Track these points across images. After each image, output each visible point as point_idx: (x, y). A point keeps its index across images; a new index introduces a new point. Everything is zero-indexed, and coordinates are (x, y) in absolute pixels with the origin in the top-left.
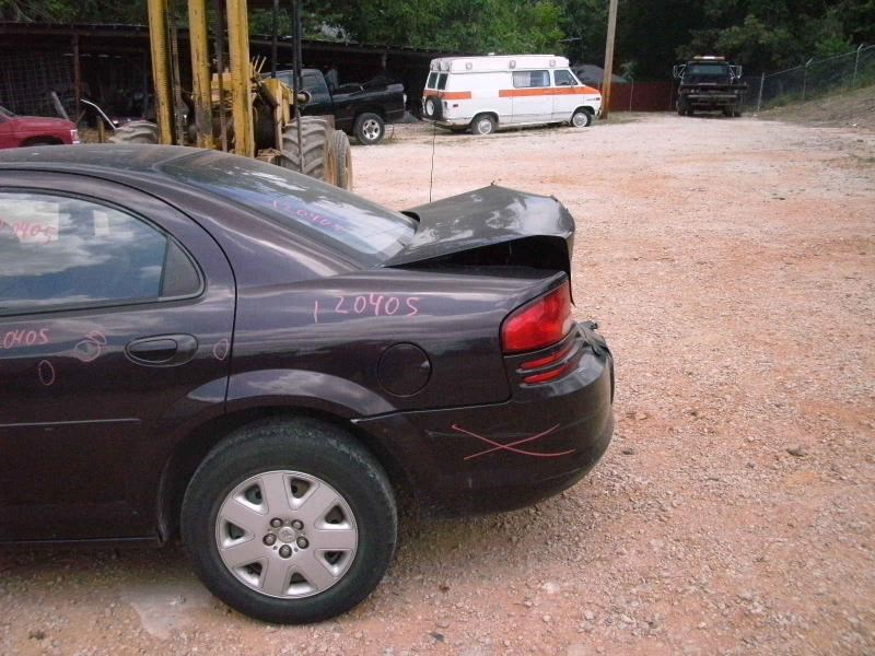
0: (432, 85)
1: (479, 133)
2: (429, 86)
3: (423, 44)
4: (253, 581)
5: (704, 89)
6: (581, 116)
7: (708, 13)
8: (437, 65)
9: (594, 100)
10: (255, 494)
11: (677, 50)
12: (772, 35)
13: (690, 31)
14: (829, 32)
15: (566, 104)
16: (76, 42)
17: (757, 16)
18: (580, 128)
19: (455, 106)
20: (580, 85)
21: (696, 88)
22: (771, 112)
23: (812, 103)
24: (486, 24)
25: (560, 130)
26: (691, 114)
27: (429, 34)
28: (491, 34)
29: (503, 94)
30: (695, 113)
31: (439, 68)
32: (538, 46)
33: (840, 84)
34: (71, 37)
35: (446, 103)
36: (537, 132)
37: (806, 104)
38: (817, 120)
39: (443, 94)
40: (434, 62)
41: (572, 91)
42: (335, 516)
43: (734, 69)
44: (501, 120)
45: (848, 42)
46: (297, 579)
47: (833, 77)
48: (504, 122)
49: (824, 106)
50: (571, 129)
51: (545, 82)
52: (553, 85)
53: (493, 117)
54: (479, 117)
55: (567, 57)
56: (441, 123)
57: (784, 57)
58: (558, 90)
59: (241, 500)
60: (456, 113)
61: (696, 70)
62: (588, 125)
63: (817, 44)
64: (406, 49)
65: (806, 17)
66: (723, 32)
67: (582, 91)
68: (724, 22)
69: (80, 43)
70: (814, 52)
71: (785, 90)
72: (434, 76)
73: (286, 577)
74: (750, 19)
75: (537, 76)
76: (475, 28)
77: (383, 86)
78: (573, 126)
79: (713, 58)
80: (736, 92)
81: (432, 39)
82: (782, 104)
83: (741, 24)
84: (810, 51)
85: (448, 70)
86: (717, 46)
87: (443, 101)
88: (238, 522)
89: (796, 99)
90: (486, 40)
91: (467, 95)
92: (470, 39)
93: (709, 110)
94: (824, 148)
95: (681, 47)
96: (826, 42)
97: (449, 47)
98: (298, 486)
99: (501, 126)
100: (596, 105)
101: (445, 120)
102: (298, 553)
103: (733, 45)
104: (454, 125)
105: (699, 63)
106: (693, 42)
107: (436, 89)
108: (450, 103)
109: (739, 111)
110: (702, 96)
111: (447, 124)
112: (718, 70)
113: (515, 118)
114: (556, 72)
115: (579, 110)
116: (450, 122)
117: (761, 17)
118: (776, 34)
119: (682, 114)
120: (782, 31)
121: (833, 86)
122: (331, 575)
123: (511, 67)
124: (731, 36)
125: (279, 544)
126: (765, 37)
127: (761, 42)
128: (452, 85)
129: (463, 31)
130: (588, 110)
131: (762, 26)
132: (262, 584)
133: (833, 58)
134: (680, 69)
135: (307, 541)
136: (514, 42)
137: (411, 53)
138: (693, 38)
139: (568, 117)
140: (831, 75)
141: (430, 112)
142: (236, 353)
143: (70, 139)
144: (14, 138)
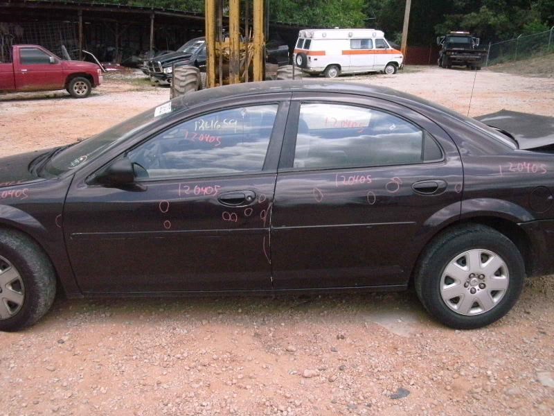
0: (300, 46)
1: (328, 77)
2: (298, 47)
3: (285, 20)
4: (455, 307)
5: (460, 52)
6: (391, 68)
7: (456, 4)
8: (304, 34)
9: (398, 58)
10: (463, 262)
11: (436, 27)
12: (496, 19)
13: (444, 15)
14: (532, 19)
15: (381, 60)
16: (81, 14)
17: (488, 7)
18: (390, 75)
19: (316, 59)
20: (391, 48)
21: (455, 51)
22: (495, 67)
23: (521, 62)
24: (324, 9)
25: (379, 76)
26: (449, 67)
27: (289, 14)
28: (326, 15)
29: (345, 53)
30: (453, 66)
31: (305, 36)
32: (355, 23)
33: (539, 51)
34: (76, 11)
35: (310, 58)
36: (365, 77)
37: (517, 62)
38: (531, 73)
39: (308, 53)
40: (301, 32)
41: (386, 52)
42: (499, 272)
43: (475, 40)
44: (342, 68)
45: (545, 24)
46: (476, 305)
47: (535, 46)
48: (344, 70)
49: (532, 64)
50: (385, 75)
51: (370, 46)
52: (374, 48)
53: (338, 67)
54: (329, 67)
55: (383, 31)
56: (306, 70)
57: (503, 32)
58: (377, 51)
59: (456, 264)
60: (316, 64)
61: (452, 40)
62: (394, 73)
63: (525, 26)
64: (278, 23)
65: (517, 8)
66: (466, 16)
67: (392, 52)
68: (466, 10)
69: (83, 15)
70: (524, 31)
71: (504, 53)
72: (301, 41)
73: (471, 304)
74: (483, 9)
75: (364, 42)
76: (318, 11)
77: (277, 47)
78: (385, 73)
79: (462, 32)
80: (480, 54)
81: (292, 17)
82: (501, 62)
83: (478, 12)
84: (520, 29)
85: (311, 37)
86: (462, 25)
87: (308, 56)
88: (453, 275)
89: (511, 59)
90: (324, 18)
91: (322, 53)
92: (315, 17)
93: (461, 65)
94: (548, 91)
95: (438, 25)
96: (531, 24)
97: (302, 22)
98: (484, 258)
99: (343, 73)
100: (400, 61)
101: (309, 68)
102: (479, 292)
103: (472, 25)
104: (314, 72)
105: (453, 36)
106: (447, 23)
107: (303, 49)
108: (313, 58)
109: (479, 66)
110: (459, 56)
111: (309, 71)
112: (465, 40)
113: (351, 68)
114: (377, 40)
115: (389, 64)
116: (312, 70)
117: (490, 7)
118: (499, 19)
119: (444, 67)
120: (502, 17)
121: (534, 51)
122: (493, 302)
123: (350, 36)
124: (472, 18)
125: (470, 287)
126: (492, 21)
127: (490, 23)
128: (314, 47)
129: (311, 13)
130: (394, 64)
131: (491, 13)
132: (459, 308)
133: (536, 34)
134: (441, 39)
135: (484, 285)
136: (342, 20)
137: (280, 26)
138: (446, 20)
139: (382, 68)
140: (533, 45)
141: (299, 63)
142: (466, 190)
143: (97, 75)
144: (63, 74)
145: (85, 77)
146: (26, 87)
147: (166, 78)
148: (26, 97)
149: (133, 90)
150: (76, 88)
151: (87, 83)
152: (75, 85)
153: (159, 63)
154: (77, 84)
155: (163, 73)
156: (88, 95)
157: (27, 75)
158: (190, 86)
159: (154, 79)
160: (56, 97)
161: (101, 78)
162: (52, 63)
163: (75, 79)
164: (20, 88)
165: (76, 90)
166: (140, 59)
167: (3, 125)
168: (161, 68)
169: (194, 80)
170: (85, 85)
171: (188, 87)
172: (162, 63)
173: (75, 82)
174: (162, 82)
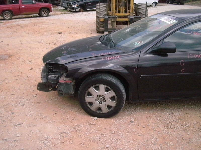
6: (154, 4)
25: (150, 7)
62: (155, 6)
78: (152, 6)
100: (157, 2)
119: (170, 4)
139: (151, 4)
143: (51, 8)
144: (38, 8)
145: (46, 9)
146: (24, 13)
147: (74, 9)
148: (22, 17)
149: (63, 14)
150: (43, 13)
151: (47, 11)
152: (43, 12)
153: (71, 3)
154: (44, 12)
155: (73, 7)
156: (48, 16)
157: (24, 8)
158: (104, 11)
159: (69, 9)
160: (34, 17)
161: (52, 9)
162: (34, 4)
163: (43, 10)
164: (22, 14)
165: (43, 14)
166: (59, 2)
167: (24, 28)
168: (72, 5)
169: (106, 9)
170: (46, 12)
171: (103, 12)
172: (72, 3)
173: (43, 11)
174: (72, 10)
